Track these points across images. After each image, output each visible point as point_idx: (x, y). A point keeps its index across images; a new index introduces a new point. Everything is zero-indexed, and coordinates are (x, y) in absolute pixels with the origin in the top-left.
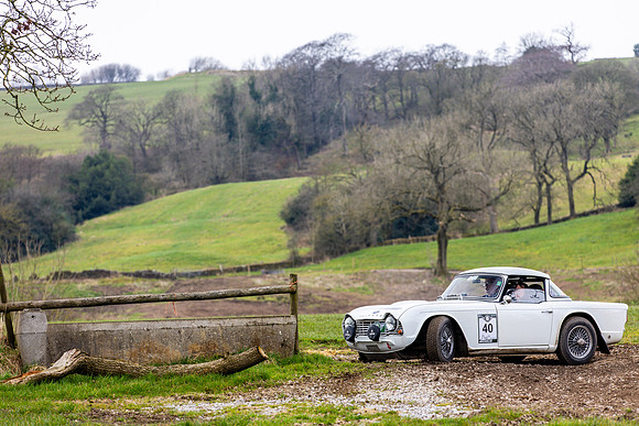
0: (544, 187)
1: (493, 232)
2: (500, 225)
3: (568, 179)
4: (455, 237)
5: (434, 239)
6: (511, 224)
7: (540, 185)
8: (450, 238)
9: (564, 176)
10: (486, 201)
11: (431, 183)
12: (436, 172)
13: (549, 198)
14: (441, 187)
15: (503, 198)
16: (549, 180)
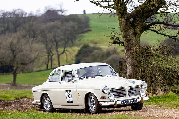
0: (50, 57)
1: (32, 71)
2: (35, 69)
3: (58, 54)
4: (20, 73)
5: (12, 74)
6: (38, 69)
7: (48, 56)
8: (17, 73)
9: (57, 53)
10: (30, 61)
11: (11, 55)
12: (13, 51)
13: (51, 61)
14: (15, 56)
15: (36, 60)
16: (51, 54)
